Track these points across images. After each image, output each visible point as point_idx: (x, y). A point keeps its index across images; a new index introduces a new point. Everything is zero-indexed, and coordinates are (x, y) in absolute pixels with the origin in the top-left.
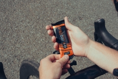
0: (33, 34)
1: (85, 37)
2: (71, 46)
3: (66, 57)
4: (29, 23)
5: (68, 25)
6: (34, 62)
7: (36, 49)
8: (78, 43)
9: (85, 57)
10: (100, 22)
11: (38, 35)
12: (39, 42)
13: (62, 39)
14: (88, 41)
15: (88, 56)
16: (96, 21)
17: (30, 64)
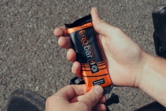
0: (32, 30)
1: (134, 49)
2: (107, 68)
3: (97, 89)
4: (22, 6)
5: (98, 24)
6: (37, 97)
7: (39, 61)
8: (120, 61)
9: (135, 87)
10: (163, 12)
11: (42, 31)
12: (45, 46)
13: (88, 54)
14: (140, 57)
15: (141, 86)
16: (156, 11)
17: (29, 100)
